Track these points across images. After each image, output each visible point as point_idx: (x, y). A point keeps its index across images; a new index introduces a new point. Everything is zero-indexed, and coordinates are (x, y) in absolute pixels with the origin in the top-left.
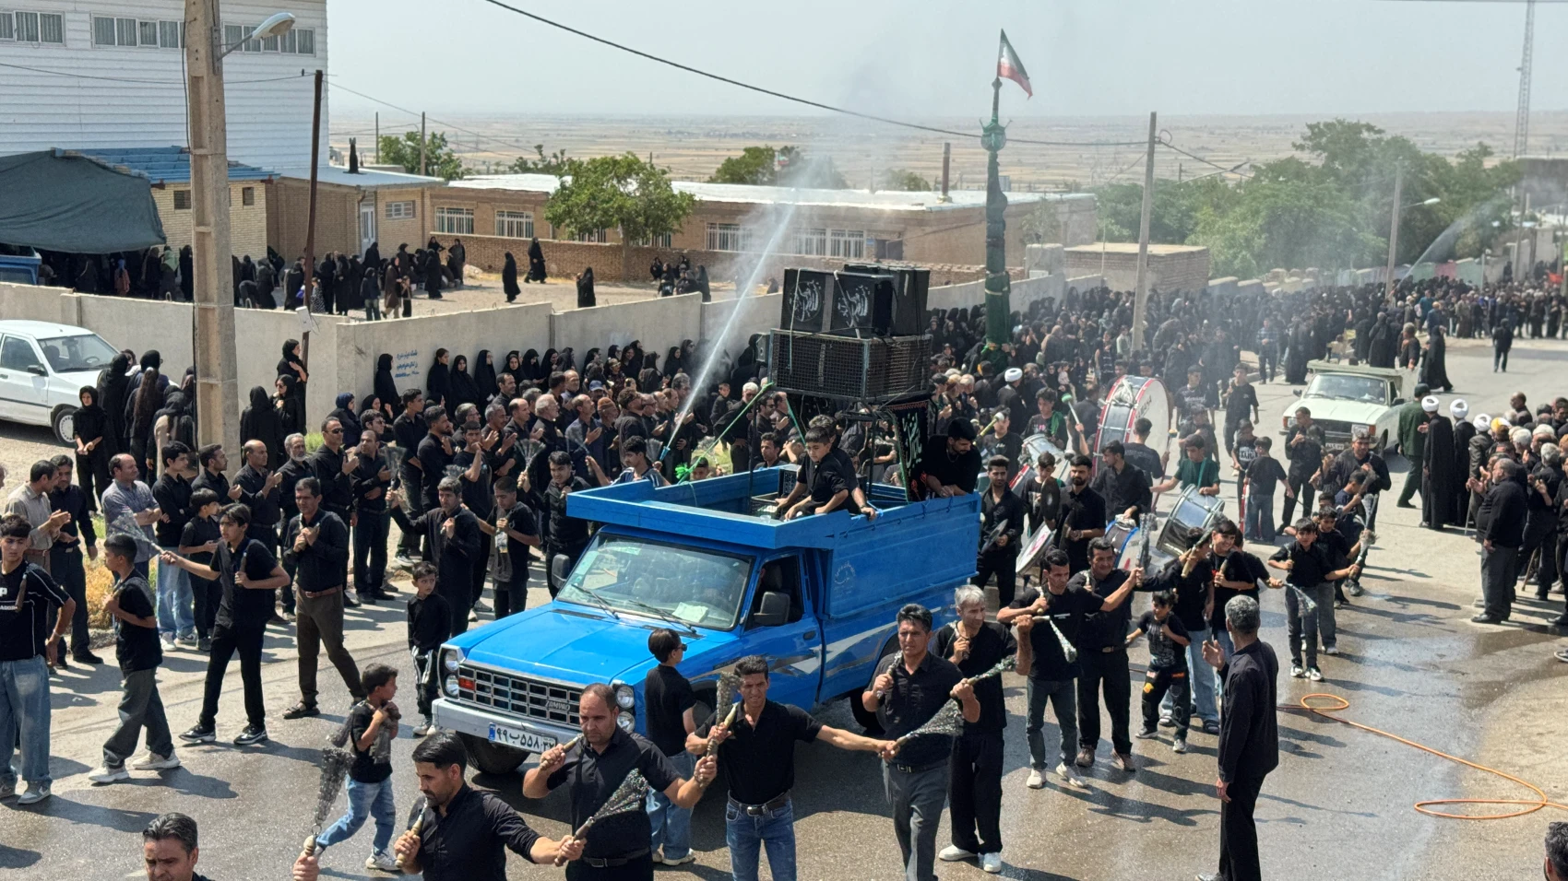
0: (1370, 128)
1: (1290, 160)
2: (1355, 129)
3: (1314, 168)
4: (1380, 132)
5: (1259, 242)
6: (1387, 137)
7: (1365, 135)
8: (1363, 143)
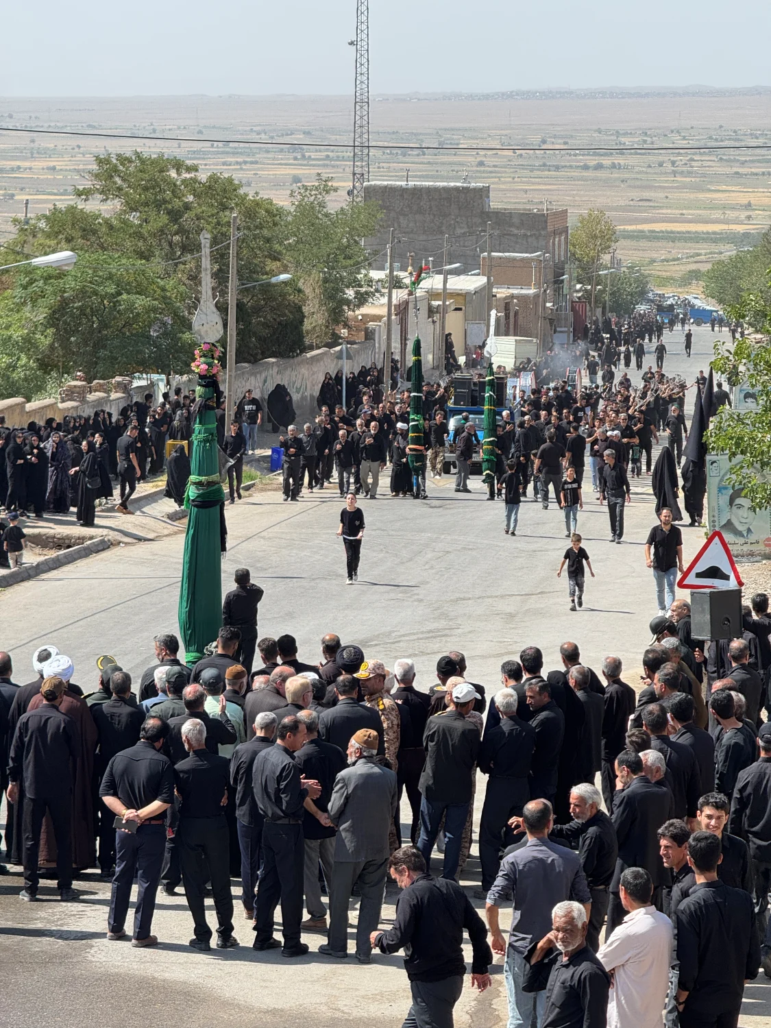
0: (178, 165)
1: (72, 210)
2: (161, 165)
3: (107, 222)
4: (195, 169)
5: (45, 340)
6: (203, 177)
7: (173, 174)
8: (173, 186)
